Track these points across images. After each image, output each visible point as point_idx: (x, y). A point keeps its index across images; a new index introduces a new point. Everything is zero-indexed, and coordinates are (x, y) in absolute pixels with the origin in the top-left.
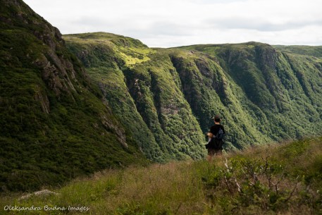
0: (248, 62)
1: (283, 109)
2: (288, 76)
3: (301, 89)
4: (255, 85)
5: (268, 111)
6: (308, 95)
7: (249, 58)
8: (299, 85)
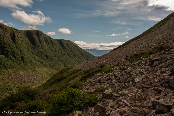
0: (34, 34)
1: (43, 48)
2: (47, 41)
3: (51, 44)
4: (35, 41)
5: (38, 48)
6: (53, 46)
7: (35, 34)
8: (51, 43)
